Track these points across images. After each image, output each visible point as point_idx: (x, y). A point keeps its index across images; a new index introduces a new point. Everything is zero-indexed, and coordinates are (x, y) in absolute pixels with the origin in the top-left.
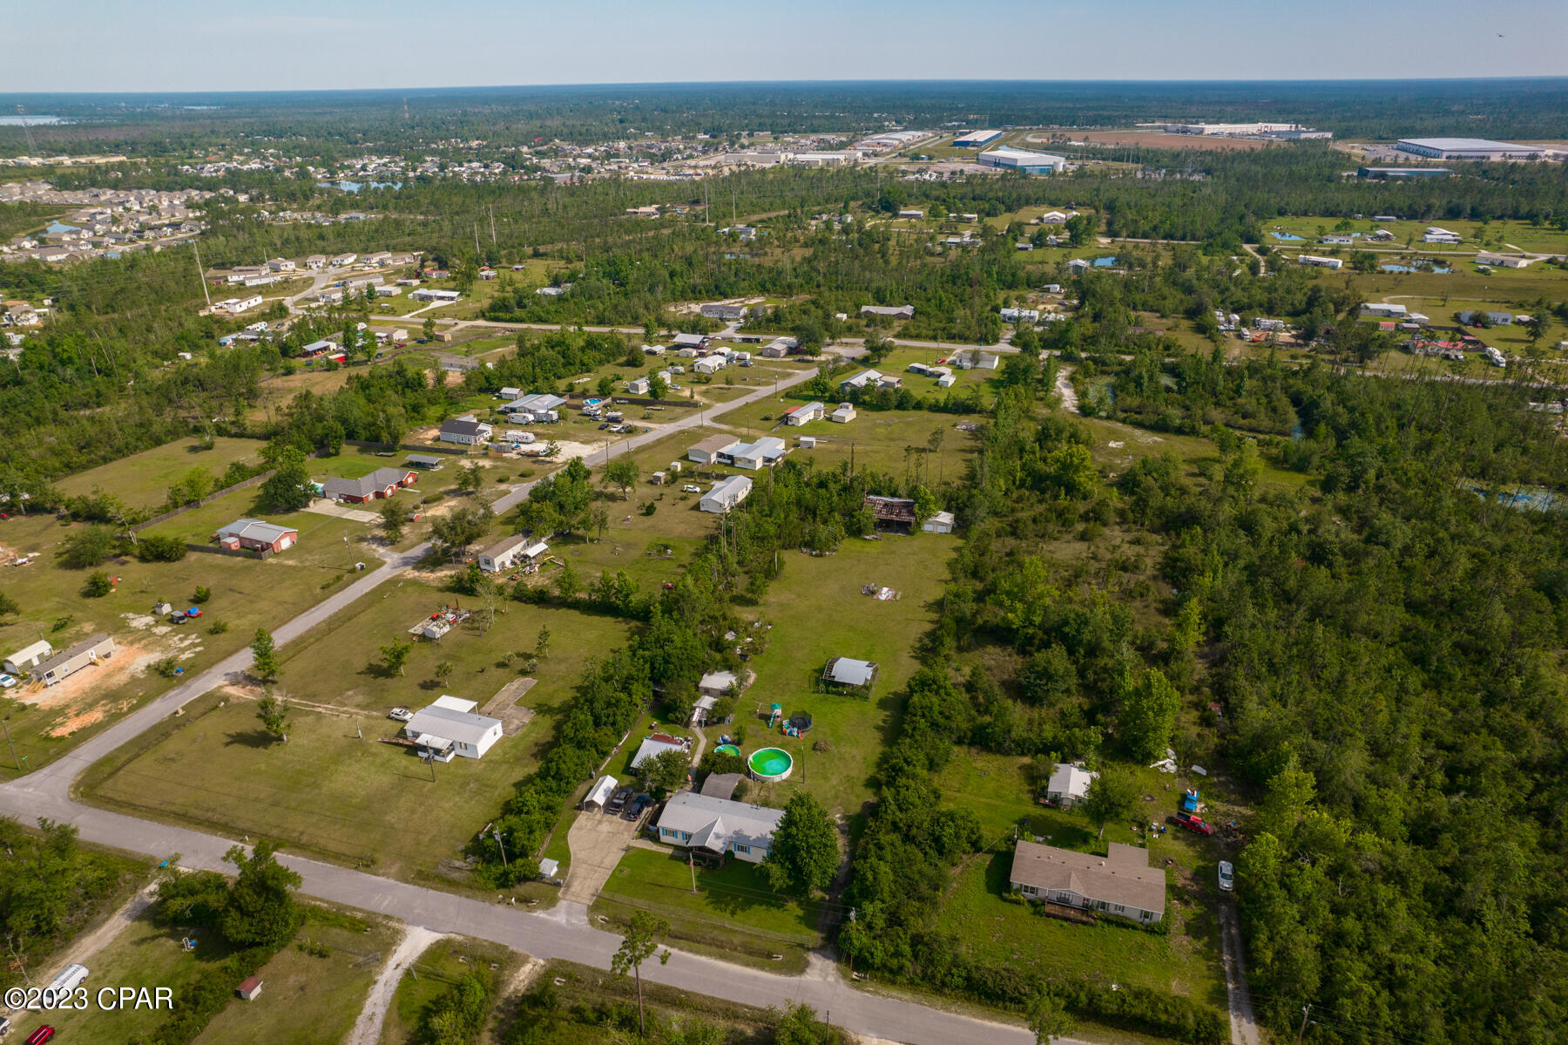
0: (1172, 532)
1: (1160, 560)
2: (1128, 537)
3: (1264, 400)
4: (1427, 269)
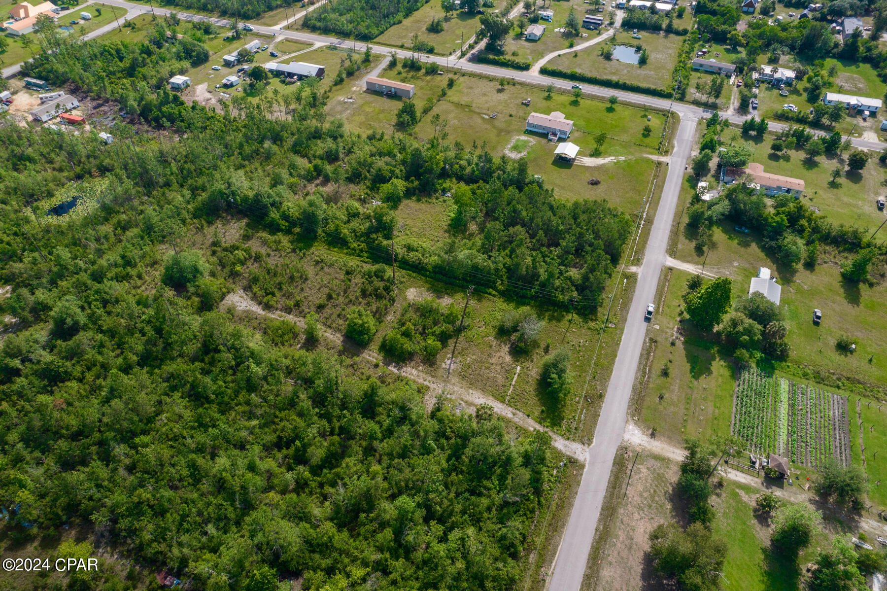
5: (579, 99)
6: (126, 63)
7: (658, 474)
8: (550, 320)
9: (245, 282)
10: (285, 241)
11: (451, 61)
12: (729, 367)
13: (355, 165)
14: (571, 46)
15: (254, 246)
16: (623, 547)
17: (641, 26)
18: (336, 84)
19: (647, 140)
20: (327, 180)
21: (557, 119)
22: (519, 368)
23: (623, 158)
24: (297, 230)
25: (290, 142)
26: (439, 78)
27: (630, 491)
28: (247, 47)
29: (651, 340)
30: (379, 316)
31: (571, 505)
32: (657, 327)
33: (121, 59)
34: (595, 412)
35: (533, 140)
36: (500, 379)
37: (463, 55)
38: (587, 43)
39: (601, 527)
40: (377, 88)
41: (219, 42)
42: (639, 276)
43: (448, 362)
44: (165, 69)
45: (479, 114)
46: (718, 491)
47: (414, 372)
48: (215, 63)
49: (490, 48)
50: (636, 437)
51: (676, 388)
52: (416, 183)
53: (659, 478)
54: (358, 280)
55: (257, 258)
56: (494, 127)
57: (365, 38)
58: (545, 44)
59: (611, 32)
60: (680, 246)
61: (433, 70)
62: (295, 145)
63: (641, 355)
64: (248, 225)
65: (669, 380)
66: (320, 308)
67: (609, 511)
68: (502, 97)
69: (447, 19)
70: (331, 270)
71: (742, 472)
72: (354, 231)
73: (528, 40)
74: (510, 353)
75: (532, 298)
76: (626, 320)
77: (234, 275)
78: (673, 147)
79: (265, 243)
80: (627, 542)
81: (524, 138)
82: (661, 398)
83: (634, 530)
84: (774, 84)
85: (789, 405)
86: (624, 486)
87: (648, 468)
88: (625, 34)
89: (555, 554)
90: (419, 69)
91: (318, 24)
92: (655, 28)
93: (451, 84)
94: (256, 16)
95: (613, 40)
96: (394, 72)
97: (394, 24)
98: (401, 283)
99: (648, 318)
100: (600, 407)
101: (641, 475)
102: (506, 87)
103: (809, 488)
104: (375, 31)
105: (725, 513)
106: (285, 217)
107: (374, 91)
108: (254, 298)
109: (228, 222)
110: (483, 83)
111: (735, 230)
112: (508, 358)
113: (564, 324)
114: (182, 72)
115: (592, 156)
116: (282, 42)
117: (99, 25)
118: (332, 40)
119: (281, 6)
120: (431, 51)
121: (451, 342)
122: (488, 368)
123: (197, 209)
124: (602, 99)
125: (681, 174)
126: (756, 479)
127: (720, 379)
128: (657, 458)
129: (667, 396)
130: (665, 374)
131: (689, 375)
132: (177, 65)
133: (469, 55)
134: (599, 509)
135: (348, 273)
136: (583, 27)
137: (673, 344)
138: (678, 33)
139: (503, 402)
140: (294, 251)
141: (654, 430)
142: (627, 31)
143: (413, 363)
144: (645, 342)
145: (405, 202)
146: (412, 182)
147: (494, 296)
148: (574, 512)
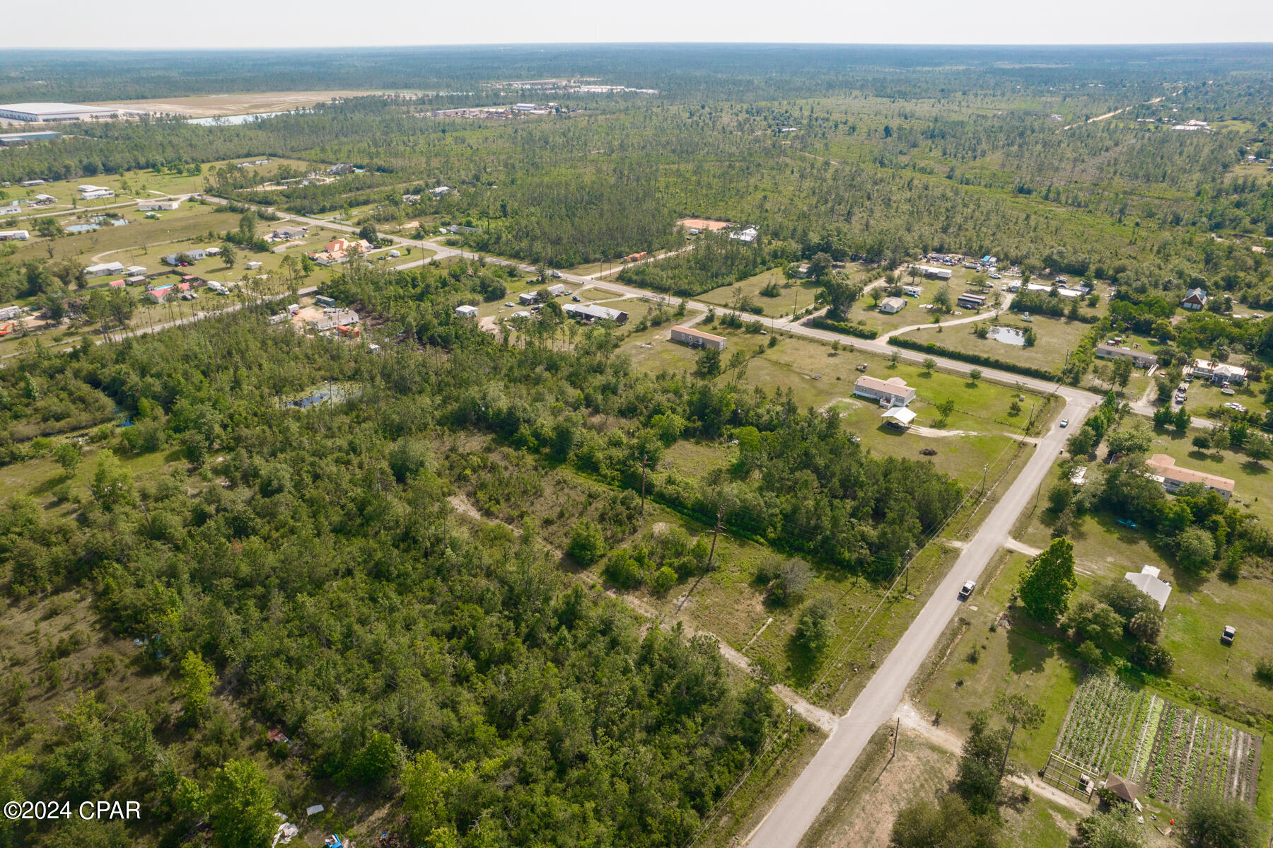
0: (84, 581)
1: (94, 618)
2: (37, 613)
3: (64, 395)
4: (106, 224)
5: (932, 371)
6: (418, 290)
7: (932, 768)
8: (827, 579)
9: (470, 488)
10: (530, 460)
11: (781, 324)
12: (1071, 668)
13: (632, 399)
14: (937, 321)
15: (494, 457)
16: (857, 838)
17: (1036, 310)
18: (637, 331)
19: (1013, 420)
20: (596, 411)
21: (896, 384)
22: (770, 620)
23: (975, 434)
24: (547, 450)
25: (565, 371)
26: (761, 337)
27: (885, 778)
28: (550, 289)
29: (962, 621)
30: (613, 541)
31: (796, 775)
32: (975, 609)
33: (414, 287)
34: (861, 682)
35: (859, 404)
36: (743, 628)
37: (796, 318)
38: (960, 321)
39: (832, 809)
40: (683, 338)
41: (522, 283)
42: (963, 553)
43: (682, 599)
44: (454, 298)
45: (799, 374)
46: (1019, 806)
47: (636, 602)
48: (510, 300)
49: (831, 314)
50: (912, 720)
51: (985, 678)
52: (699, 424)
53: (933, 772)
54: (600, 504)
55: (493, 469)
56: (815, 387)
57: (684, 294)
58: (903, 317)
59: (993, 314)
60: (1030, 530)
61: (755, 329)
62: (571, 375)
63: (943, 634)
64: (493, 440)
65: (975, 667)
66: (548, 522)
67: (847, 793)
68: (832, 360)
69: (787, 286)
70: (572, 493)
71: (1064, 791)
72: (610, 458)
73: (882, 312)
74: (764, 603)
75: (809, 552)
76: (932, 594)
77: (461, 479)
78: (1048, 430)
79: (506, 457)
80: (865, 834)
81: (848, 400)
82: (960, 684)
83: (878, 823)
84: (1215, 381)
85: (1159, 728)
86: (878, 770)
87: (919, 758)
88: (1012, 317)
89: (757, 823)
90: (739, 326)
91: (635, 278)
92: (1055, 313)
93: (773, 343)
94: (570, 266)
95: (995, 321)
96: (710, 326)
97: (723, 285)
98: (650, 515)
99: (964, 596)
100: (869, 679)
101: (907, 763)
102: (839, 352)
103: (1171, 835)
104: (697, 288)
105: (1024, 833)
106: (536, 435)
107: (678, 340)
108: (477, 504)
109: (473, 434)
110: (812, 348)
111: (1117, 524)
112: (759, 608)
113: (847, 584)
114: (473, 303)
115: (931, 427)
116: (590, 290)
117: (404, 262)
118: (648, 294)
119: (599, 260)
120: (758, 311)
121: (692, 581)
122: (730, 613)
123: (442, 417)
124: (962, 375)
125: (1053, 458)
126: (1085, 805)
127: (1054, 680)
128: (934, 748)
129: (967, 683)
130: (973, 659)
131: (1008, 668)
132: (469, 296)
133: (804, 320)
134: (835, 787)
135: (590, 496)
136: (958, 305)
137: (993, 630)
138: (1084, 320)
139: (739, 650)
140: (536, 469)
141: (938, 715)
142: (1016, 313)
143: (637, 593)
144: (952, 621)
145: (681, 443)
146: (694, 421)
147: (761, 544)
148: (797, 784)
